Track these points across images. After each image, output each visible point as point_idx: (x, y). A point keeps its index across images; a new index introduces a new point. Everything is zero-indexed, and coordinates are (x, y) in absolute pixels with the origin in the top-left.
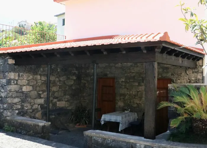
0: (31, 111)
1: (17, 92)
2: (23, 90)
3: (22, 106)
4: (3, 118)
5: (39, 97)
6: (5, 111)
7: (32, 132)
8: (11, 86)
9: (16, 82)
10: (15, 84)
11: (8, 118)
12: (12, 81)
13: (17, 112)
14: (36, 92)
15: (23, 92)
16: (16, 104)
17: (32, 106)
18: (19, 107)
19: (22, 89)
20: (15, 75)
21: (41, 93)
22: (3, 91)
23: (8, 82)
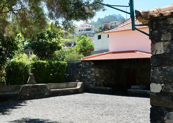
1: (94, 76)
3: (96, 82)
4: (89, 87)
6: (90, 84)
8: (93, 74)
9: (94, 72)
13: (95, 85)
14: (101, 76)
16: (94, 81)
17: (100, 82)
18: (95, 83)
19: (96, 75)
20: (94, 69)
21: (103, 77)
22: (89, 76)
23: (92, 72)
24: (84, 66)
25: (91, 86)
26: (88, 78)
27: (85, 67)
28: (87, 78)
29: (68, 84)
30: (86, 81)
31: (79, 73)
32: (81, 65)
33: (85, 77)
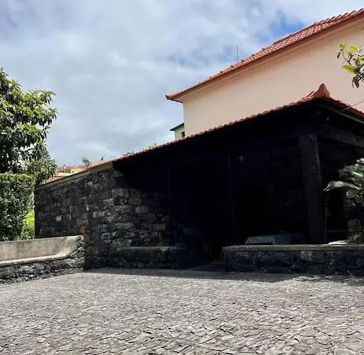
0: (149, 240)
1: (129, 214)
2: (137, 211)
3: (137, 233)
4: (112, 252)
5: (159, 221)
6: (114, 241)
7: (151, 262)
8: (121, 207)
9: (126, 201)
10: (125, 204)
11: (118, 249)
12: (122, 200)
13: (130, 241)
14: (153, 215)
15: (136, 215)
16: (128, 230)
17: (150, 233)
18: (133, 235)
19: (134, 210)
20: (124, 192)
21: (160, 215)
22: (109, 214)
23: (117, 202)
24: (96, 186)
25: (119, 245)
26: (108, 223)
27: (99, 188)
28: (105, 223)
29: (26, 245)
30: (104, 230)
31: (88, 209)
32: (91, 183)
33: (102, 218)
